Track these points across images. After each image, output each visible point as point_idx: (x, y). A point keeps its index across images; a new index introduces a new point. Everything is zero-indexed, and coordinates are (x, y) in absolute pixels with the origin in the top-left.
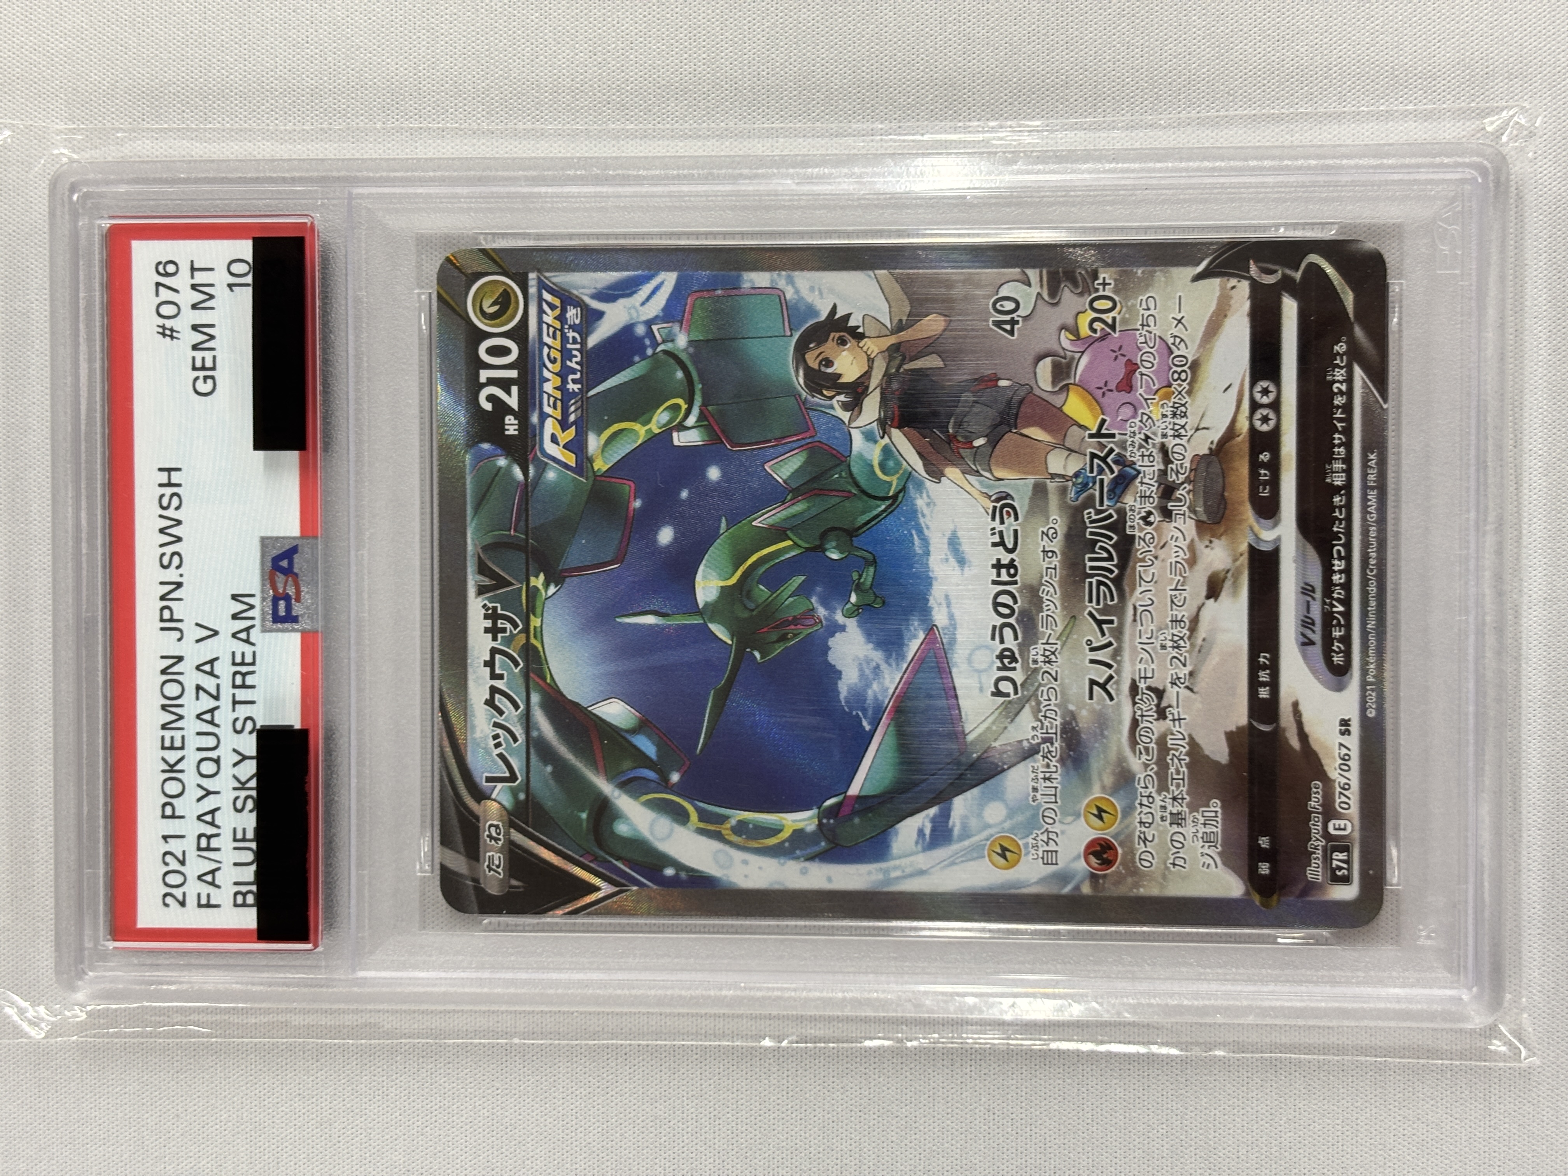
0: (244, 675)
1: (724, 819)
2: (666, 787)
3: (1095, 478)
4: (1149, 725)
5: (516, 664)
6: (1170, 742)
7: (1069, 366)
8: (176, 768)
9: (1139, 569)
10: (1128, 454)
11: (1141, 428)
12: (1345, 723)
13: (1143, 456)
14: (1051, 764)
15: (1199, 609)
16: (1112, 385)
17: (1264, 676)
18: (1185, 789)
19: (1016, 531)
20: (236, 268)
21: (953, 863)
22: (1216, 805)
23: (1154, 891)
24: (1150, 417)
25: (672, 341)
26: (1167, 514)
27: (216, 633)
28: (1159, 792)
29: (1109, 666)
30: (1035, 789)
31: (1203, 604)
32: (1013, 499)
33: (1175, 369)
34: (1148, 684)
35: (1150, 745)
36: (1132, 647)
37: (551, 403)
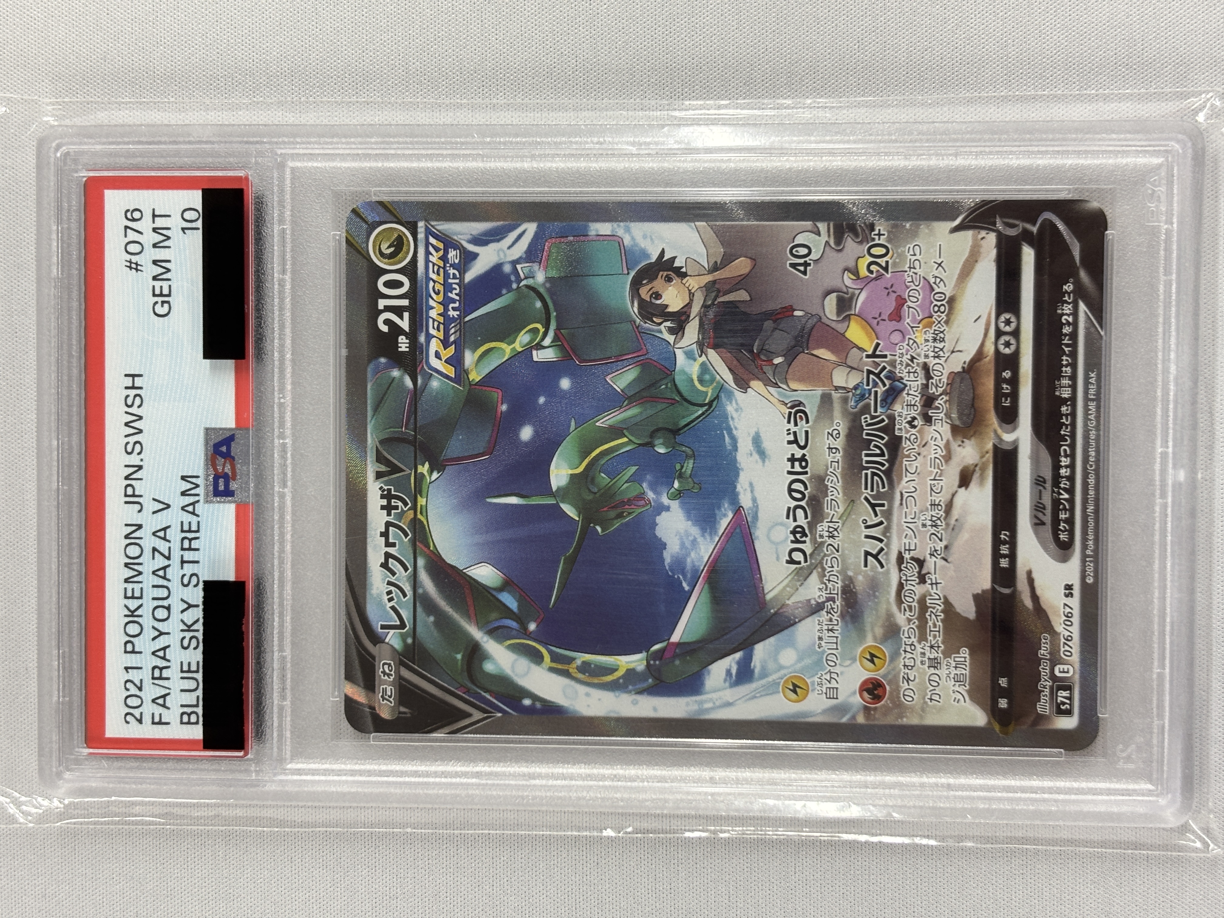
0: (190, 540)
1: (572, 660)
2: (525, 634)
3: (870, 390)
4: (912, 588)
5: (406, 535)
6: (929, 601)
7: (851, 299)
9: (905, 463)
10: (897, 372)
11: (908, 351)
12: (1069, 587)
13: (909, 372)
14: (834, 618)
15: (953, 495)
16: (885, 316)
17: (1004, 550)
18: (940, 639)
20: (187, 215)
21: (755, 697)
22: (965, 653)
23: (915, 721)
24: (915, 342)
25: (533, 277)
26: (928, 420)
28: (919, 642)
29: (881, 541)
30: (820, 639)
31: (956, 492)
32: (804, 406)
33: (936, 303)
34: (911, 555)
35: (913, 604)
36: (899, 525)
37: (436, 326)
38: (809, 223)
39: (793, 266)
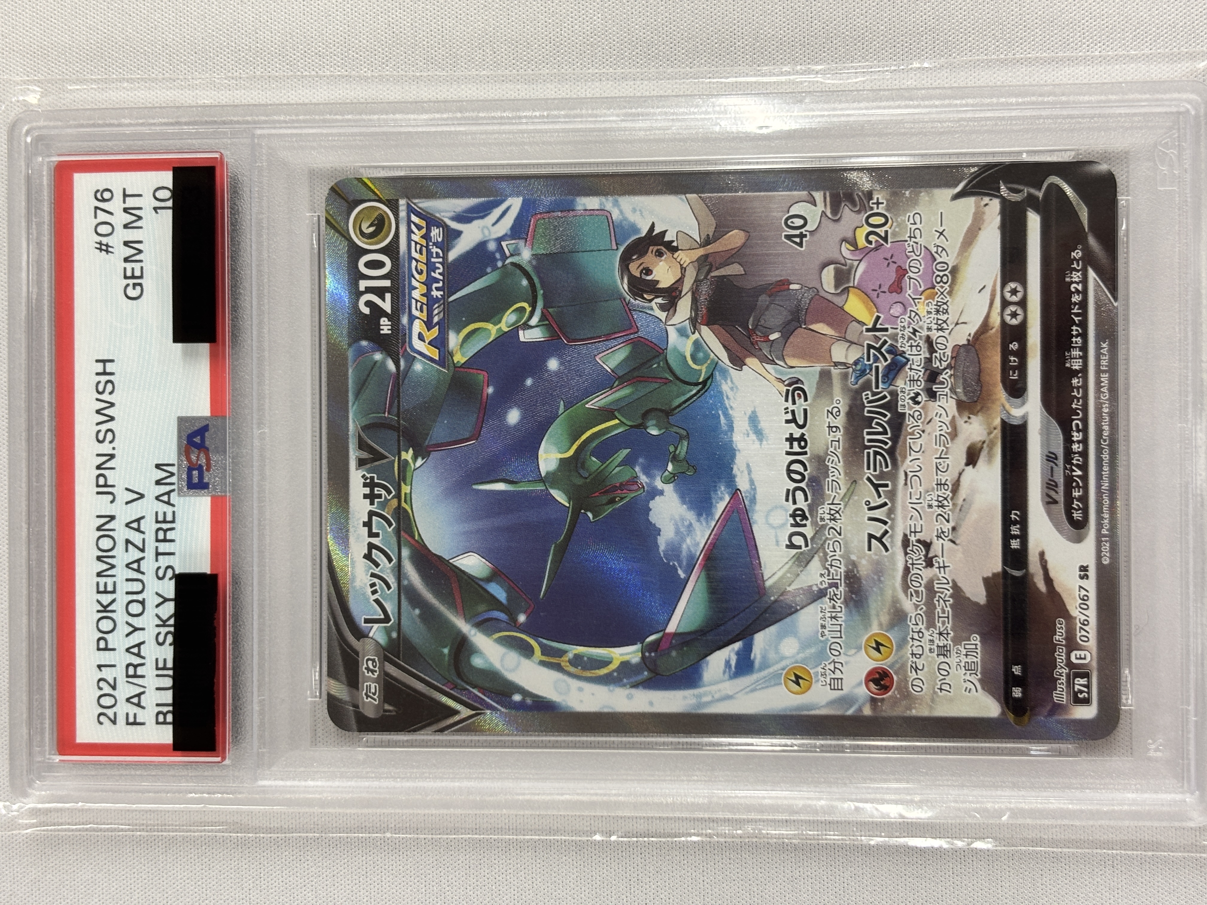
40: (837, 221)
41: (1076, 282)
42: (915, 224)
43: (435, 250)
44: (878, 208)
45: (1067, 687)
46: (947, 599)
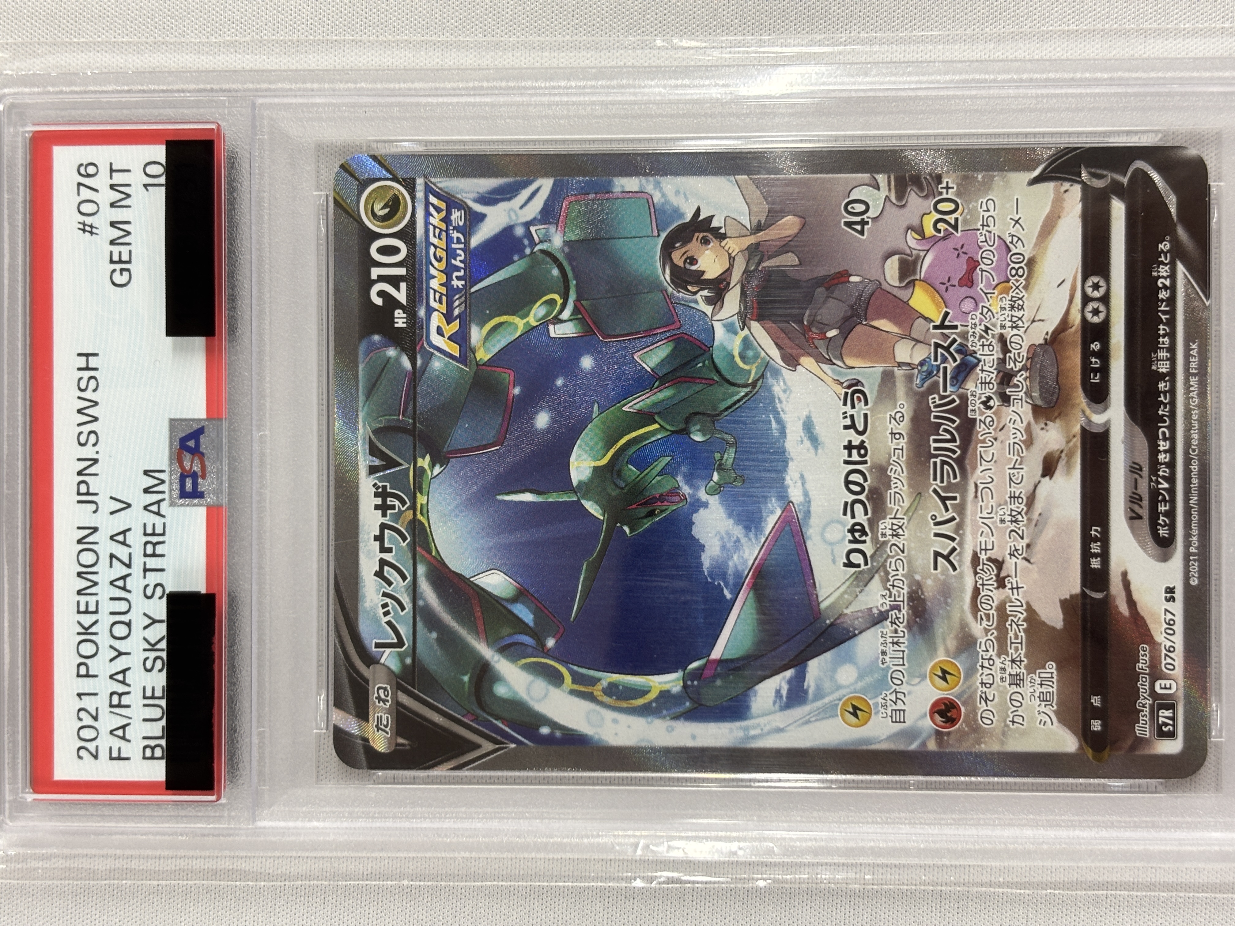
0: (155, 545)
1: (596, 681)
2: (543, 651)
3: (938, 366)
4: (990, 593)
5: (404, 539)
6: (1009, 609)
7: (915, 262)
8: (90, 631)
9: (979, 449)
10: (969, 345)
11: (981, 320)
12: (1170, 590)
13: (983, 345)
14: (899, 629)
15: (1036, 486)
16: (955, 281)
17: (1096, 548)
18: (1023, 652)
19: (866, 415)
20: (151, 170)
21: (808, 722)
22: (1051, 667)
23: (995, 747)
24: (989, 310)
25: (549, 241)
26: (1005, 399)
27: (129, 506)
28: (999, 655)
29: (953, 539)
30: (884, 653)
31: (1039, 482)
32: (863, 386)
33: (1013, 265)
34: (988, 555)
35: (991, 612)
36: (974, 521)
37: (437, 299)
38: (867, 175)
39: (849, 224)
40: (903, 206)
41: (1163, 277)
42: (988, 210)
43: (455, 235)
44: (947, 193)
45: (1150, 720)
46: (1020, 623)
